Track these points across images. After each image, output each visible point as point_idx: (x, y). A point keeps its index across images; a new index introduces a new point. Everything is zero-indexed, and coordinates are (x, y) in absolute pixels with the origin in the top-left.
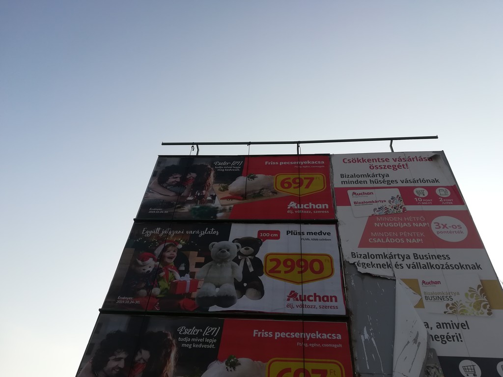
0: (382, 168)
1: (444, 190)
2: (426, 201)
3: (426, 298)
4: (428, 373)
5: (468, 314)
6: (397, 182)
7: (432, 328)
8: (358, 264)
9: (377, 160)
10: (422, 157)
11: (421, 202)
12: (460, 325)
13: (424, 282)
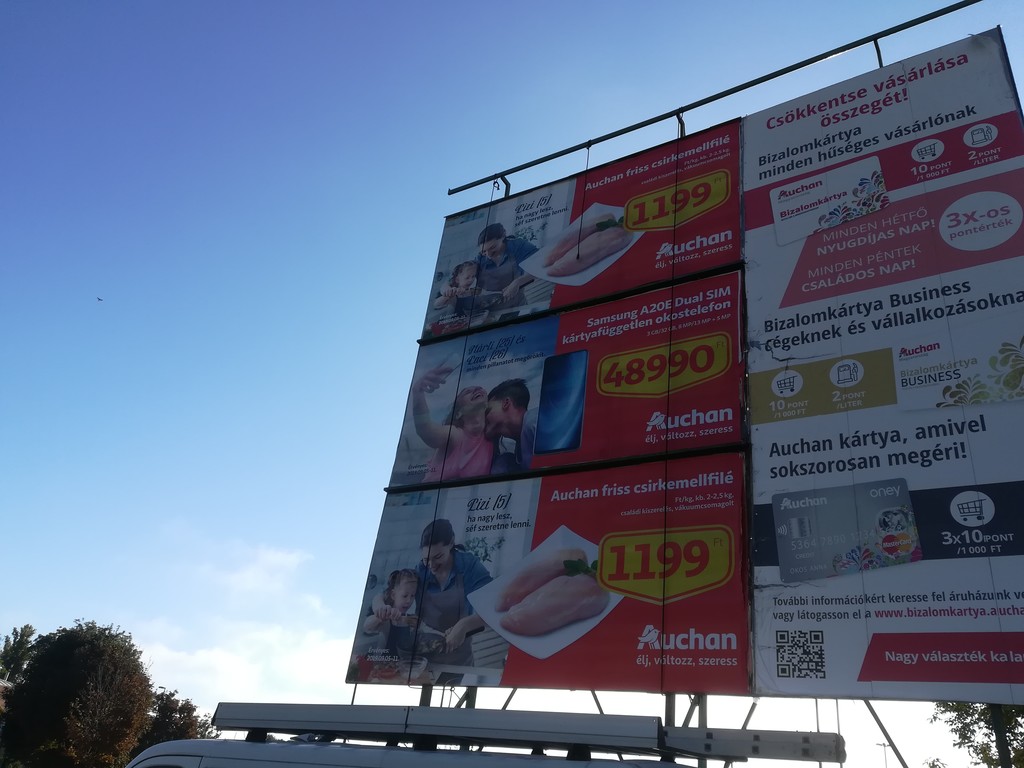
0: (848, 116)
1: (983, 130)
2: (936, 168)
3: (904, 383)
4: (884, 524)
5: (988, 401)
6: (878, 141)
7: (905, 441)
8: (776, 342)
9: (840, 100)
10: (944, 61)
11: (924, 174)
12: (966, 426)
13: (904, 351)
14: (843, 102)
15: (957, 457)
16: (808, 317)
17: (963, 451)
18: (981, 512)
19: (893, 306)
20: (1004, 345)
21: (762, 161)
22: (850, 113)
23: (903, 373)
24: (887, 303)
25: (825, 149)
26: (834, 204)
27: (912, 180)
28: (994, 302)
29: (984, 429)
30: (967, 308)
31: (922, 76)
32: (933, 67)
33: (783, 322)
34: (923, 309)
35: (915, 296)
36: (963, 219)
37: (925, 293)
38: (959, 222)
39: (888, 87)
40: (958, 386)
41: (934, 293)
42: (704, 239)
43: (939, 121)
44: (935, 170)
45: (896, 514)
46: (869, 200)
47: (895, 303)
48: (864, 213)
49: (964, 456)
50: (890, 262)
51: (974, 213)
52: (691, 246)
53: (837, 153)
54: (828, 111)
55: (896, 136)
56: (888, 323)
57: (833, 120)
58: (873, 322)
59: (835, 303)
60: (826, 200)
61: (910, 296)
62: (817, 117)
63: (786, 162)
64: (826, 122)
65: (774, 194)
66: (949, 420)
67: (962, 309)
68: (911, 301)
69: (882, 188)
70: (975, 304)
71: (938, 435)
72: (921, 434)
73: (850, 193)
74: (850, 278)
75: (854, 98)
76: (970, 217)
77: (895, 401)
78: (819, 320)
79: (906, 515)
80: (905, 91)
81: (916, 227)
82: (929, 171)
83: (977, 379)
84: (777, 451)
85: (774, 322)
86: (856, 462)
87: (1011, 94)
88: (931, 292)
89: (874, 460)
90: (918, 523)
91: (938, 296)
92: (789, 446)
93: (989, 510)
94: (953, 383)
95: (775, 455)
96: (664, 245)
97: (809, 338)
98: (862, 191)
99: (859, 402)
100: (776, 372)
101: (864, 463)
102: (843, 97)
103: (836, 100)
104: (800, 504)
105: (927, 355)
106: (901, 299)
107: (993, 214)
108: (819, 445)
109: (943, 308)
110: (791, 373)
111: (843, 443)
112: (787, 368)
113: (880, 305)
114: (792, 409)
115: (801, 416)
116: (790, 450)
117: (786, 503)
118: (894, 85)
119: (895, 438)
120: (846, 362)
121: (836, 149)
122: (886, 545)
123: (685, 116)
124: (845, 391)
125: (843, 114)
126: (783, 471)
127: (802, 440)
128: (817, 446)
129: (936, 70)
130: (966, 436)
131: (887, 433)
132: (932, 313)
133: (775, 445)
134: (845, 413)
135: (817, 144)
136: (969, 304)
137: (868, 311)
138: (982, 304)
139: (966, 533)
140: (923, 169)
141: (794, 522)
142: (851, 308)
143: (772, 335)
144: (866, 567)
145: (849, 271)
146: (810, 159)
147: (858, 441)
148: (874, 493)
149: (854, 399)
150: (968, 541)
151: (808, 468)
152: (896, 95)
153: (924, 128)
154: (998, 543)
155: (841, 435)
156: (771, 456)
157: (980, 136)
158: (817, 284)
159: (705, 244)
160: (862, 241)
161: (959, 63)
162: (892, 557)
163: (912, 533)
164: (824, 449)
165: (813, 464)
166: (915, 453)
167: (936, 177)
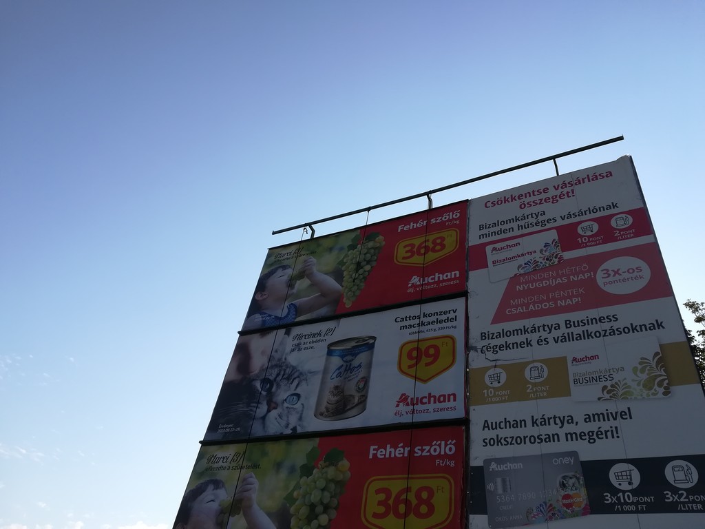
1: (623, 218)
2: (594, 240)
3: (576, 381)
4: (563, 485)
5: (633, 397)
6: (556, 220)
7: (577, 423)
8: (488, 348)
9: (532, 194)
10: (597, 174)
11: (586, 243)
12: (619, 414)
13: (574, 359)
14: (534, 195)
15: (613, 437)
16: (510, 331)
17: (617, 433)
18: (631, 479)
19: (567, 327)
20: (642, 358)
21: (481, 227)
22: (538, 202)
23: (574, 374)
24: (563, 325)
25: (522, 223)
26: (527, 258)
27: (578, 246)
28: (634, 329)
29: (631, 418)
30: (616, 332)
31: (584, 182)
32: (591, 178)
33: (493, 334)
34: (587, 331)
35: (582, 322)
36: (612, 273)
37: (588, 320)
38: (609, 275)
39: (562, 188)
40: (612, 386)
41: (594, 320)
42: (441, 275)
43: (595, 210)
44: (592, 241)
45: (571, 478)
46: (550, 257)
47: (568, 326)
48: (547, 265)
49: (618, 437)
50: (565, 298)
51: (618, 270)
52: (432, 279)
53: (530, 226)
54: (524, 199)
55: (567, 218)
56: (564, 339)
57: (527, 205)
58: (554, 338)
59: (528, 323)
60: (523, 255)
61: (578, 321)
62: (518, 203)
63: (496, 229)
64: (523, 206)
65: (489, 249)
66: (607, 410)
67: (613, 333)
68: (579, 325)
69: (558, 250)
70: (621, 330)
71: (599, 420)
72: (588, 419)
73: (538, 251)
74: (538, 307)
75: (541, 193)
76: (617, 272)
77: (569, 394)
78: (518, 334)
79: (578, 479)
80: (573, 191)
81: (581, 276)
82: (589, 241)
83: (624, 382)
84: (488, 427)
85: (487, 333)
86: (543, 437)
87: (639, 197)
88: (592, 320)
89: (556, 436)
90: (587, 486)
91: (597, 323)
92: (496, 423)
93: (636, 478)
94: (608, 384)
95: (486, 429)
96: (414, 277)
97: (511, 346)
98: (546, 251)
99: (545, 394)
100: (489, 368)
101: (549, 439)
102: (533, 192)
103: (529, 193)
104: (503, 467)
105: (590, 363)
106: (572, 323)
107: (631, 271)
108: (517, 424)
109: (600, 331)
110: (498, 370)
111: (534, 423)
112: (495, 366)
113: (558, 327)
114: (498, 396)
115: (505, 401)
116: (497, 426)
117: (493, 466)
118: (566, 187)
119: (570, 421)
120: (536, 364)
121: (529, 223)
122: (565, 501)
123: (433, 196)
124: (535, 385)
125: (534, 202)
126: (492, 441)
127: (505, 419)
128: (516, 424)
129: (593, 180)
130: (619, 422)
131: (564, 417)
132: (593, 335)
133: (486, 421)
134: (535, 401)
135: (517, 219)
136: (617, 330)
137: (550, 330)
138: (626, 330)
139: (621, 494)
140: (585, 239)
141: (499, 481)
142: (539, 327)
143: (485, 343)
144: (551, 518)
145: (537, 303)
146: (512, 228)
147: (545, 422)
148: (556, 461)
149: (541, 391)
150: (622, 501)
151: (509, 440)
152: (568, 193)
153: (586, 214)
154: (644, 503)
155: (533, 417)
156: (483, 430)
157: (622, 222)
158: (516, 310)
159: (441, 279)
160: (546, 283)
161: (607, 176)
162: (569, 511)
163: (583, 492)
164: (521, 427)
165: (513, 438)
166: (584, 433)
167: (593, 245)
